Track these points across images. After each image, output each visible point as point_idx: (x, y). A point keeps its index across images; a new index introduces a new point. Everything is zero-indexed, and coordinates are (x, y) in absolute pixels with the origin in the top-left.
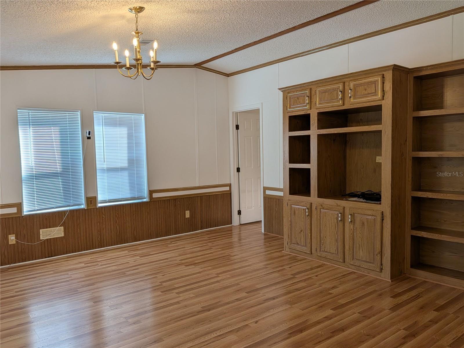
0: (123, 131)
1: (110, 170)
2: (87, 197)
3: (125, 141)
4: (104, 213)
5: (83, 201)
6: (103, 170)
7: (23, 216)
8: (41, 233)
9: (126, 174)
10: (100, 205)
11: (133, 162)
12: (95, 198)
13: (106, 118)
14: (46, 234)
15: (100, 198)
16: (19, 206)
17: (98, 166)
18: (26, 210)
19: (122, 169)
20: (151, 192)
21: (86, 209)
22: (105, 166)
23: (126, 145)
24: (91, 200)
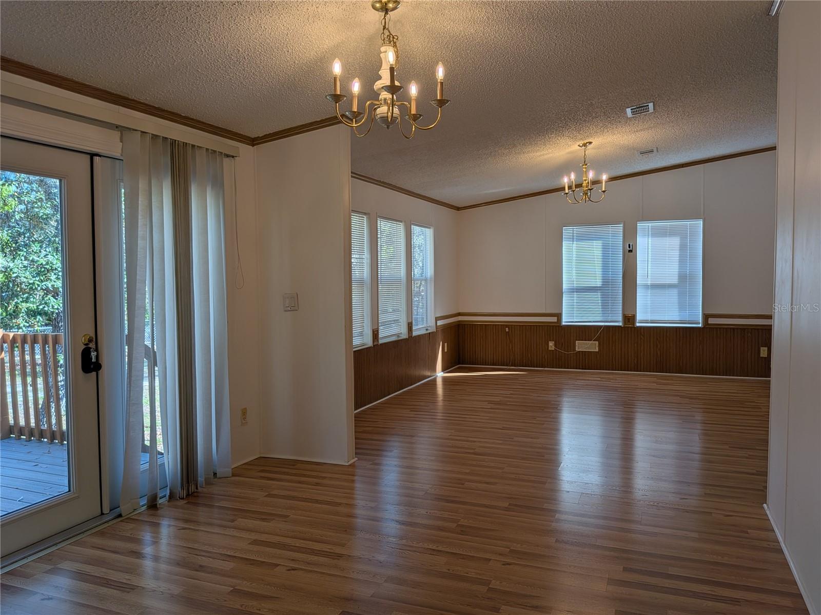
0: (675, 241)
1: (655, 287)
2: (624, 314)
3: (676, 253)
4: (642, 333)
5: (620, 318)
6: (646, 287)
7: (561, 326)
8: (577, 344)
9: (675, 292)
10: (638, 325)
11: (684, 278)
12: (634, 317)
13: (653, 228)
14: (582, 346)
15: (639, 317)
16: (559, 316)
17: (640, 281)
18: (566, 320)
19: (670, 286)
20: (706, 317)
21: (623, 326)
22: (649, 282)
23: (677, 259)
24: (629, 319)
